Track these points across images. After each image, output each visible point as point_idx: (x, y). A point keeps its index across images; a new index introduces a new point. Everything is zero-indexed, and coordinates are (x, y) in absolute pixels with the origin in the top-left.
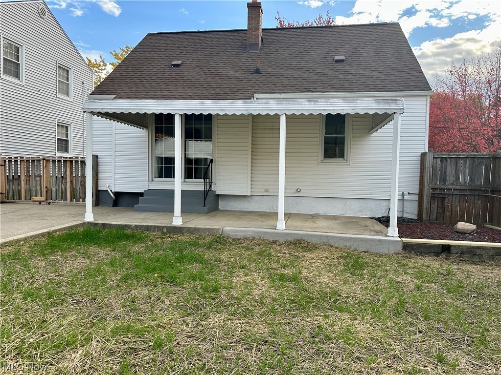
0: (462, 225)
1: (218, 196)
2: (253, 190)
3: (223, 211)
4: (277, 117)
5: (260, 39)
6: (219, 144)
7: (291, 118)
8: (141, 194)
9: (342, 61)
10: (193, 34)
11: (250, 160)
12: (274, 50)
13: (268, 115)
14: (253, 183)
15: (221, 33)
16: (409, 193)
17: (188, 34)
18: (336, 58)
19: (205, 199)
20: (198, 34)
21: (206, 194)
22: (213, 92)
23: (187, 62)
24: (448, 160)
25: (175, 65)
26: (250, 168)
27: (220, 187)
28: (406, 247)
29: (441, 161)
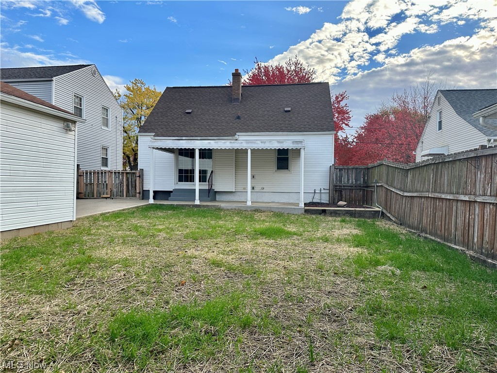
0: (341, 203)
1: (216, 192)
2: (236, 188)
3: (218, 201)
4: (246, 150)
5: (240, 95)
6: (216, 162)
7: (253, 151)
8: (171, 192)
9: (289, 111)
10: (196, 89)
11: (234, 171)
12: (249, 102)
13: (242, 149)
14: (236, 184)
15: (215, 88)
16: (324, 189)
17: (193, 89)
18: (286, 109)
19: (209, 193)
20: (200, 89)
21: (209, 190)
22: (212, 132)
23: (195, 110)
24: (343, 170)
25: (187, 113)
26: (234, 175)
27: (217, 187)
28: (306, 211)
29: (340, 171)
